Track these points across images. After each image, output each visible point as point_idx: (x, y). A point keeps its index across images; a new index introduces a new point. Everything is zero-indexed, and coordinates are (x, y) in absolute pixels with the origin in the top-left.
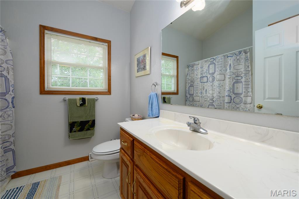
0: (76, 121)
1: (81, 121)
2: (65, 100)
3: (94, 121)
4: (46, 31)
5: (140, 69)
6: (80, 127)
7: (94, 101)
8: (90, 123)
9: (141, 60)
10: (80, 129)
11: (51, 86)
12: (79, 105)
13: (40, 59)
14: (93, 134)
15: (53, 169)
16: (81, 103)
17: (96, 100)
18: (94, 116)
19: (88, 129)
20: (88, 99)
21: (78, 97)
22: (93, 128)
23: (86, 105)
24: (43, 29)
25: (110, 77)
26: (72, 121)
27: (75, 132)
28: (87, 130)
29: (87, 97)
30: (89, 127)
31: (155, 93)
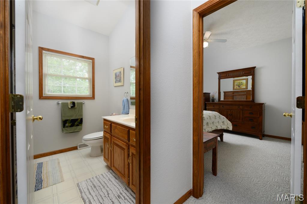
0: (68, 119)
1: (72, 119)
2: (59, 103)
3: (82, 120)
4: (44, 52)
5: (117, 81)
6: (71, 123)
7: (82, 104)
8: (79, 120)
9: (118, 75)
10: (71, 125)
11: (47, 93)
12: (70, 107)
13: (40, 73)
14: (81, 129)
15: (49, 155)
16: (71, 106)
17: (83, 103)
18: (82, 115)
19: (78, 125)
20: (77, 103)
21: (69, 102)
22: (81, 125)
23: (76, 107)
24: (41, 49)
25: (94, 86)
26: (64, 119)
27: (67, 127)
28: (76, 126)
29: (76, 101)
30: (78, 123)
31: (126, 98)
